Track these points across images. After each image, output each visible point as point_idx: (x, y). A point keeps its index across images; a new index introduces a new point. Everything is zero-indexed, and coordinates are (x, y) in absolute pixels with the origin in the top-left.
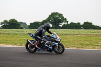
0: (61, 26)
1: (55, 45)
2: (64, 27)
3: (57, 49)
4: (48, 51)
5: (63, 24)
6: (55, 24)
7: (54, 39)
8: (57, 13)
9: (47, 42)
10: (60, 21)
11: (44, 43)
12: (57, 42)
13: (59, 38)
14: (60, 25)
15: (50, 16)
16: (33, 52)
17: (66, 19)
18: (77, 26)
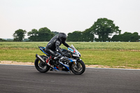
0: (111, 37)
1: (73, 62)
2: (115, 39)
3: (76, 68)
4: (63, 70)
5: (114, 34)
6: (103, 35)
7: (72, 53)
8: (105, 20)
9: (62, 58)
10: (110, 31)
11: (58, 60)
12: (75, 58)
13: (78, 53)
14: (109, 36)
15: (95, 23)
16: (45, 72)
17: (117, 27)
18: (133, 38)
